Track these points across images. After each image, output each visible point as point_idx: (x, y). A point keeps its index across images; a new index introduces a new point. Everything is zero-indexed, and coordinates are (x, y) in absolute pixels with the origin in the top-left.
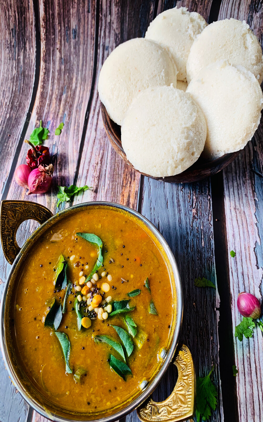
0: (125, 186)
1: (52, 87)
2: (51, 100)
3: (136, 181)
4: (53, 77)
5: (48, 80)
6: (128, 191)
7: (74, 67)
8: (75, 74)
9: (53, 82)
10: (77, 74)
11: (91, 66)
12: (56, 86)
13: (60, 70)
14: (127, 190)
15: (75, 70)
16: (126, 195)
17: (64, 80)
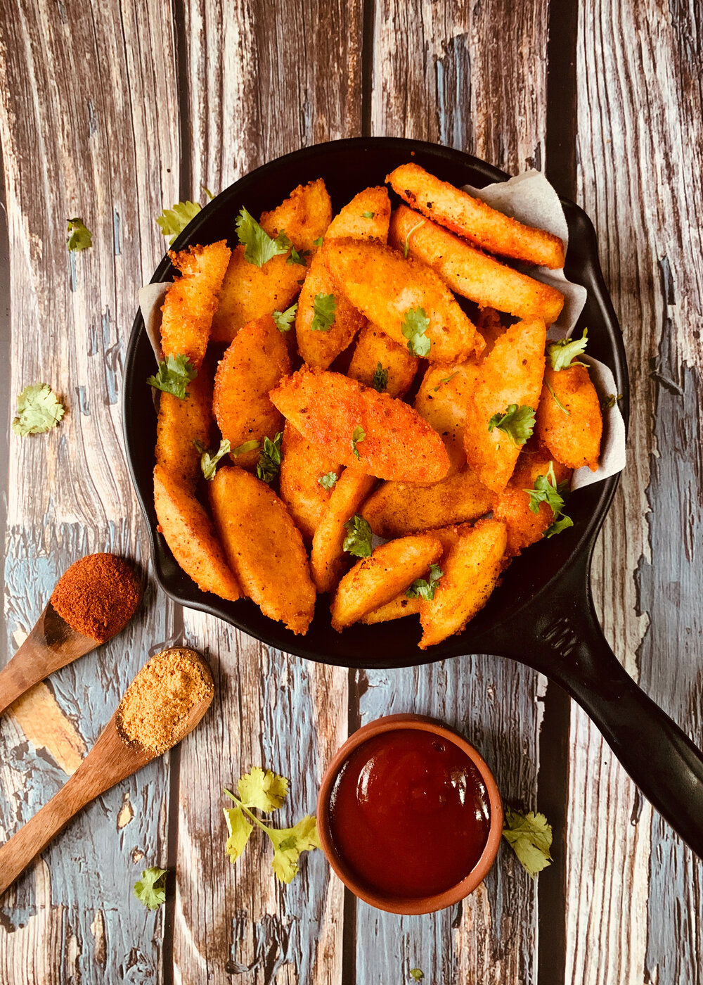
1: (44, 106)
2: (54, 157)
4: (41, 70)
5: (26, 81)
7: (106, 28)
8: (113, 54)
9: (43, 88)
10: (120, 55)
11: (165, 22)
12: (57, 104)
13: (58, 42)
15: (113, 41)
17: (82, 80)
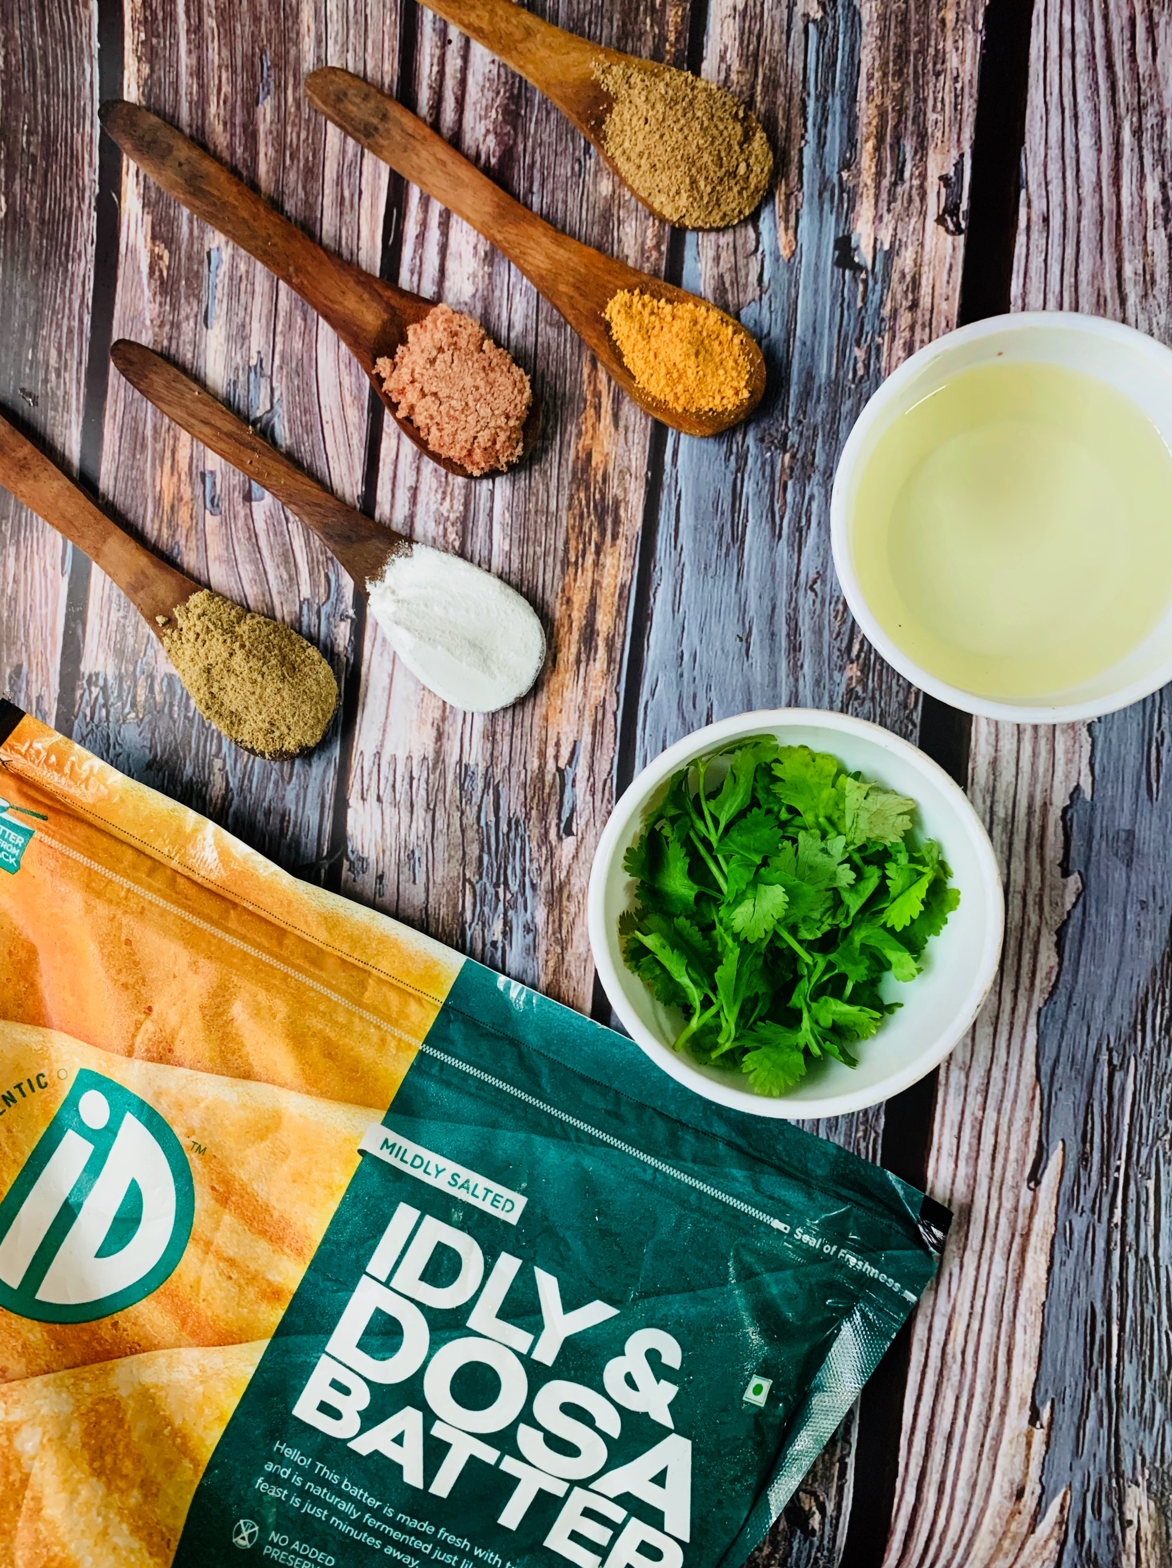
0: (576, 562)
3: (621, 542)
6: (589, 585)
14: (585, 579)
16: (580, 598)
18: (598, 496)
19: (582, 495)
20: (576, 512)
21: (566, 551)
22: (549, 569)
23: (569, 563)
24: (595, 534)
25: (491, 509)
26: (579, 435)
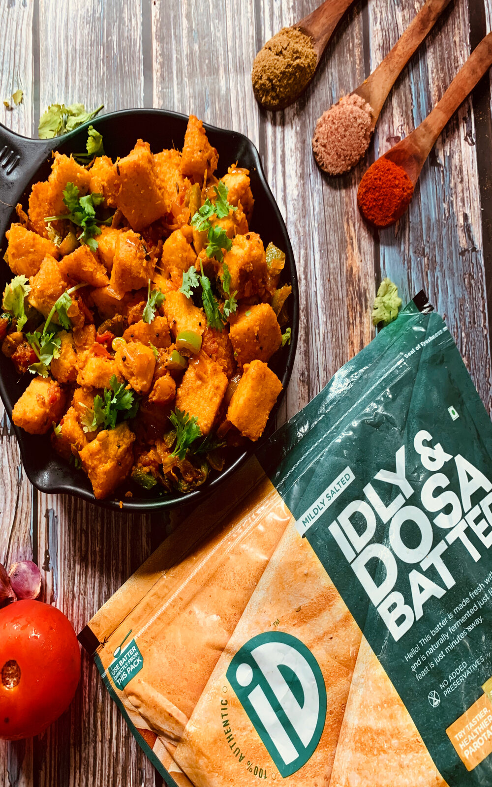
18: (357, 288)
19: (351, 289)
20: (350, 297)
21: (348, 318)
22: (343, 328)
23: (350, 323)
24: (358, 307)
25: (317, 301)
26: (347, 259)
